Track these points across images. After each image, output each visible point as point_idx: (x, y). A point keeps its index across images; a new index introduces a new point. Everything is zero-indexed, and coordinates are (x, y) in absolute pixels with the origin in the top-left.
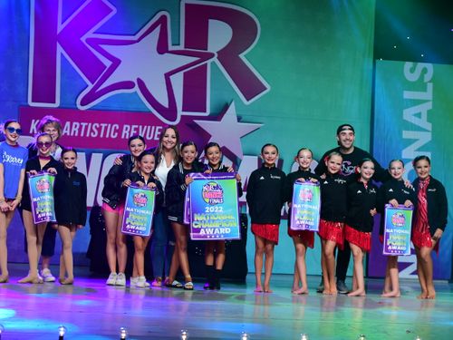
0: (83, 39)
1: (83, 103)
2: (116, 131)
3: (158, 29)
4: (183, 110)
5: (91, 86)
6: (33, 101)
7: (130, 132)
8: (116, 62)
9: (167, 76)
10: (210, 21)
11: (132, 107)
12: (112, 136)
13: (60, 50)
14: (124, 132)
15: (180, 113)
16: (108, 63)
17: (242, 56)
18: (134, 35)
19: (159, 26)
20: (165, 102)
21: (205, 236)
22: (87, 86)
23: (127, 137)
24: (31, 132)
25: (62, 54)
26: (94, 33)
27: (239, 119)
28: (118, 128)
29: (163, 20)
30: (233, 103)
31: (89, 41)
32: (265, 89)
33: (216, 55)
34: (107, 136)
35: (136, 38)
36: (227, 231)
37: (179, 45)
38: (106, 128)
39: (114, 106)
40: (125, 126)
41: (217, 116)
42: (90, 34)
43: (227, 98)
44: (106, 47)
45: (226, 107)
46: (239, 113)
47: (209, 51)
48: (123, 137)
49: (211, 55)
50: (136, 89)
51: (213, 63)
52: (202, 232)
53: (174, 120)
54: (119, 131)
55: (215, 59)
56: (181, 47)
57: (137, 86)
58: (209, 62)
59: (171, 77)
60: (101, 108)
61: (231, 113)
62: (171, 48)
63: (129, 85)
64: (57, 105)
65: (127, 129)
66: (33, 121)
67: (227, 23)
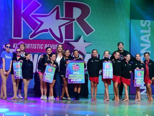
0: (30, 15)
1: (31, 37)
2: (42, 46)
3: (56, 11)
4: (65, 39)
5: (33, 31)
6: (14, 37)
8: (42, 23)
9: (60, 27)
10: (74, 8)
11: (48, 38)
12: (41, 48)
13: (22, 19)
14: (45, 47)
15: (64, 40)
16: (39, 23)
17: (85, 19)
19: (56, 10)
20: (59, 36)
21: (73, 82)
22: (32, 31)
24: (13, 47)
27: (84, 41)
29: (57, 8)
30: (82, 36)
31: (32, 16)
32: (93, 31)
33: (76, 19)
34: (39, 48)
35: (48, 14)
36: (80, 80)
37: (63, 16)
38: (39, 45)
39: (42, 38)
40: (45, 45)
41: (77, 40)
43: (80, 34)
44: (38, 18)
45: (80, 37)
46: (85, 39)
47: (74, 18)
49: (74, 20)
50: (49, 32)
51: (75, 22)
52: (72, 81)
53: (62, 42)
54: (44, 47)
55: (76, 21)
56: (64, 17)
57: (49, 31)
58: (73, 22)
59: (61, 27)
60: (37, 39)
61: (82, 39)
62: (60, 17)
63: (46, 30)
64: (22, 38)
65: (46, 46)
66: (14, 44)
67: (80, 8)
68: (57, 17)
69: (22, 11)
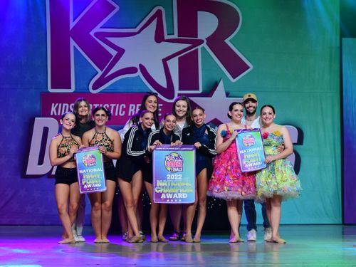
0: (92, 33)
1: (95, 87)
2: (123, 109)
4: (180, 90)
5: (100, 73)
7: (135, 110)
8: (121, 52)
9: (165, 61)
10: (199, 13)
11: (136, 89)
12: (121, 115)
13: (73, 43)
14: (130, 110)
15: (177, 92)
16: (114, 53)
17: (227, 41)
18: (135, 28)
19: (156, 20)
20: (163, 83)
22: (97, 73)
23: (133, 114)
24: (52, 114)
25: (75, 47)
26: (101, 28)
27: (228, 95)
28: (125, 107)
29: (159, 14)
30: (222, 81)
31: (97, 34)
32: (248, 68)
33: (205, 41)
34: (116, 114)
35: (136, 30)
37: (173, 34)
38: (115, 108)
39: (122, 89)
40: (131, 105)
41: (209, 93)
42: (97, 29)
44: (112, 40)
45: (216, 85)
46: (227, 90)
47: (199, 38)
48: (130, 114)
49: (201, 42)
50: (139, 73)
51: (203, 48)
53: (172, 98)
54: (126, 110)
55: (205, 45)
56: (175, 36)
57: (139, 70)
58: (199, 47)
59: (168, 62)
60: (110, 91)
61: (221, 89)
62: (167, 37)
63: (133, 70)
64: (72, 90)
65: (132, 107)
66: (53, 104)
67: (213, 13)
68: (159, 38)
69: (72, 25)
